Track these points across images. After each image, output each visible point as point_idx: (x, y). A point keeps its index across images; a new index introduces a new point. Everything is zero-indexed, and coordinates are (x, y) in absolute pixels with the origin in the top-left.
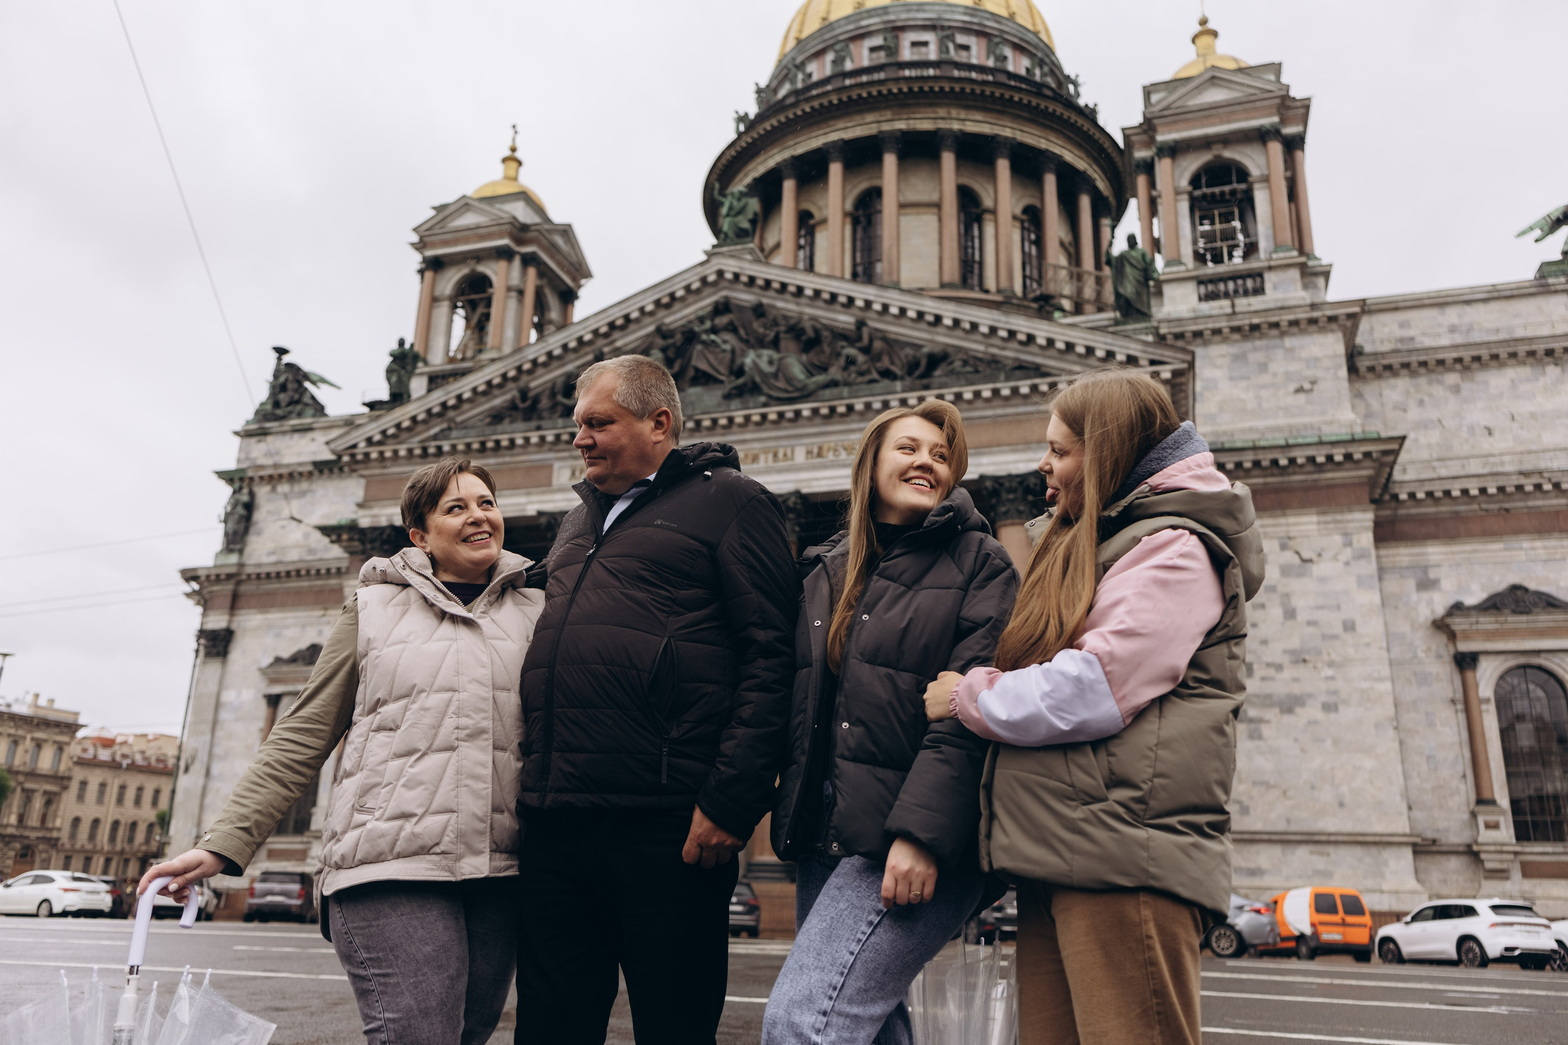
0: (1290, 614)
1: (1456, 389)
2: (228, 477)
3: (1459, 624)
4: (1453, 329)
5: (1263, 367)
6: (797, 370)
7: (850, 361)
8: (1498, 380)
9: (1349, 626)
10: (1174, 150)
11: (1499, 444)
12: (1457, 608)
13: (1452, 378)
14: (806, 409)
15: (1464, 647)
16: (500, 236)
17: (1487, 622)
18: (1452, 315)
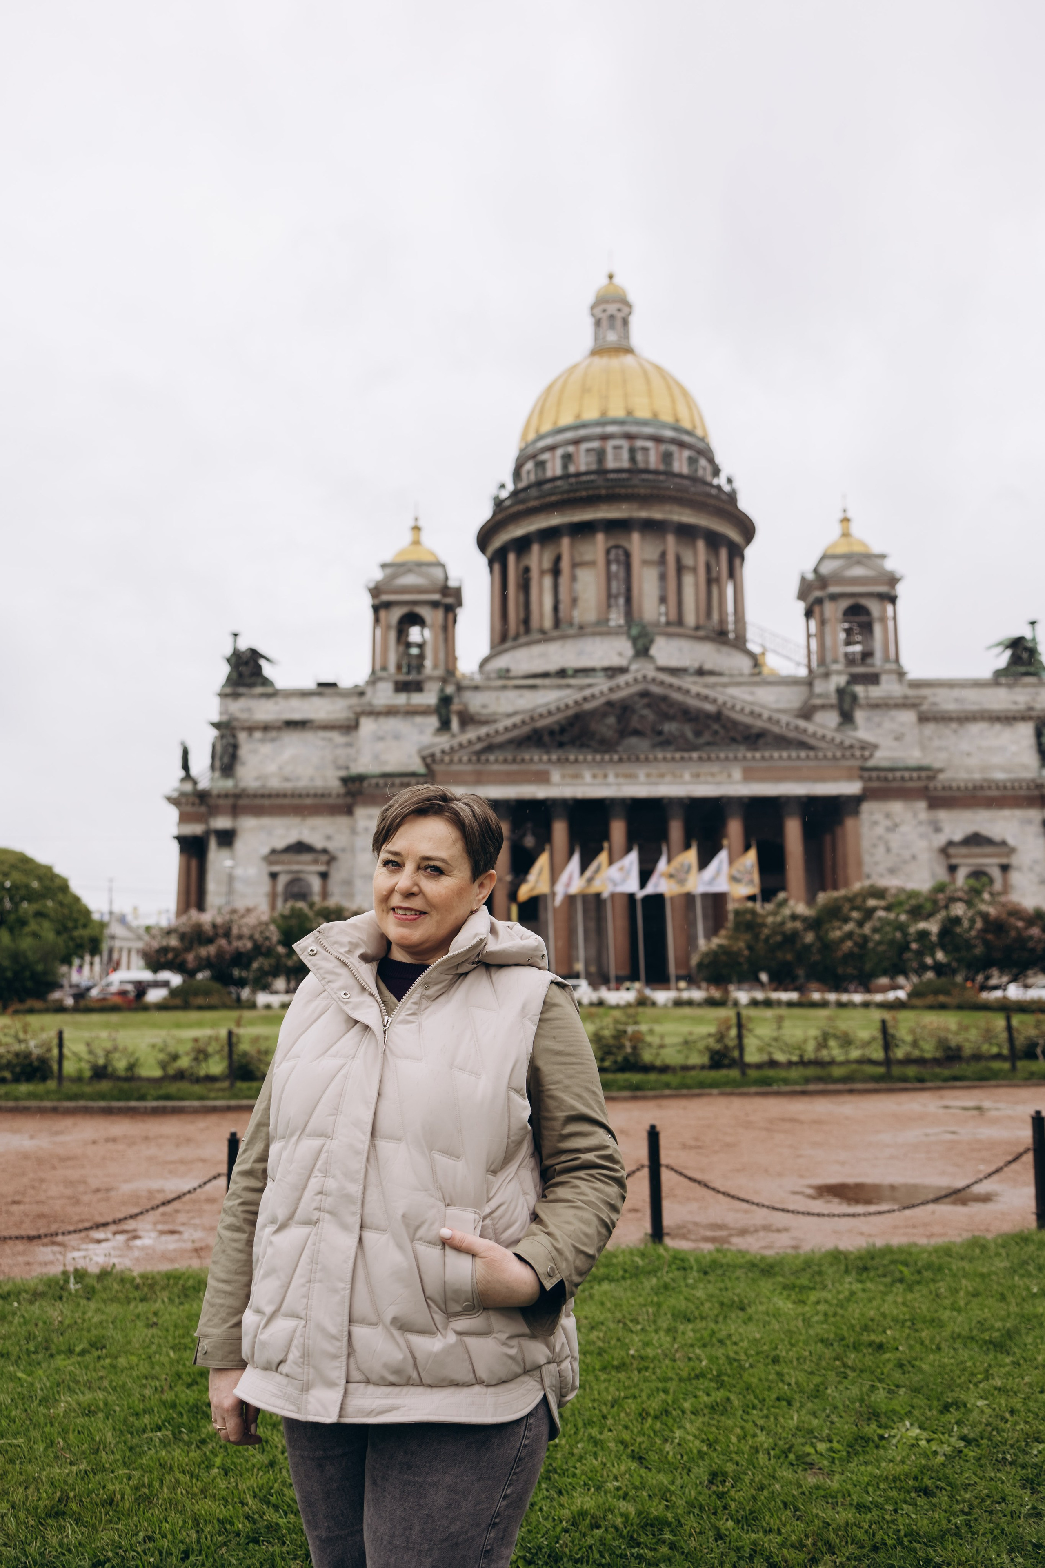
0: (888, 850)
1: (955, 731)
2: (216, 725)
3: (952, 851)
4: (957, 700)
5: (879, 725)
6: (689, 734)
7: (716, 733)
8: (975, 728)
9: (914, 857)
10: (834, 597)
11: (973, 762)
12: (951, 843)
13: (954, 725)
14: (695, 755)
15: (954, 861)
16: (433, 592)
17: (964, 850)
18: (956, 693)
